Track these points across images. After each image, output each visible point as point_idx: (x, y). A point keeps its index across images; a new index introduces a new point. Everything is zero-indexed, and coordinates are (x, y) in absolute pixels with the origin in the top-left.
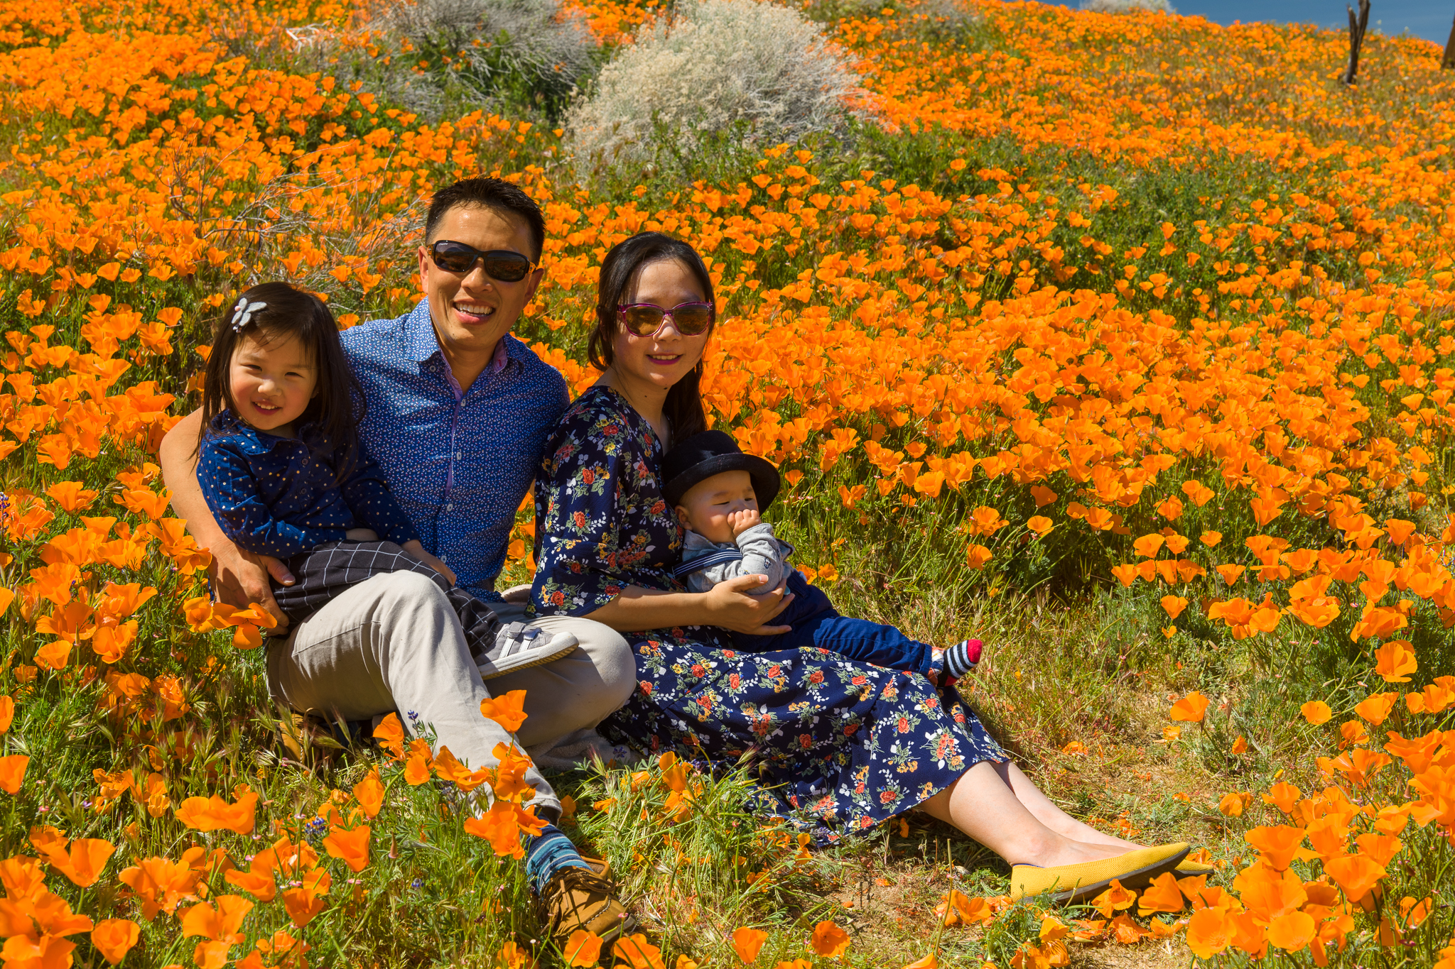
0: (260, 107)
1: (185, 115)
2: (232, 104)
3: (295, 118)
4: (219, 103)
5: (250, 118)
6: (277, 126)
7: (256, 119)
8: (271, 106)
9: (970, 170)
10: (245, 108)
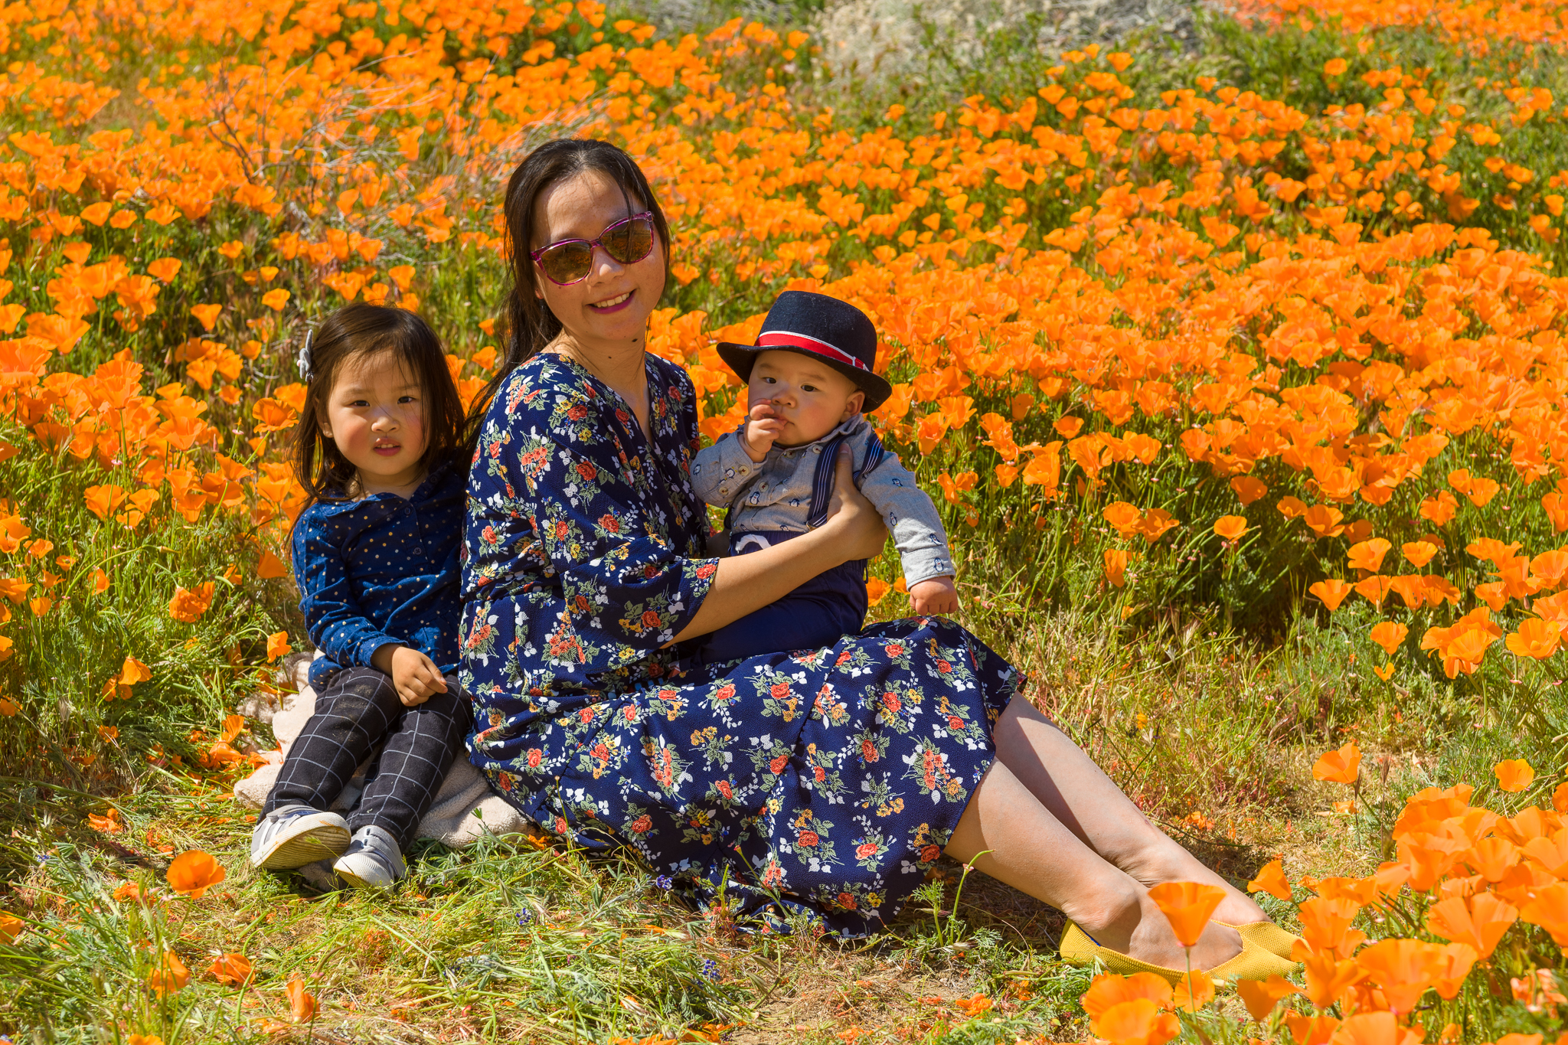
0: (454, 23)
1: (358, 36)
2: (420, 20)
3: (496, 35)
4: (402, 19)
5: (439, 38)
6: (473, 47)
7: (447, 37)
8: (467, 22)
9: (1354, 72)
10: (436, 24)
